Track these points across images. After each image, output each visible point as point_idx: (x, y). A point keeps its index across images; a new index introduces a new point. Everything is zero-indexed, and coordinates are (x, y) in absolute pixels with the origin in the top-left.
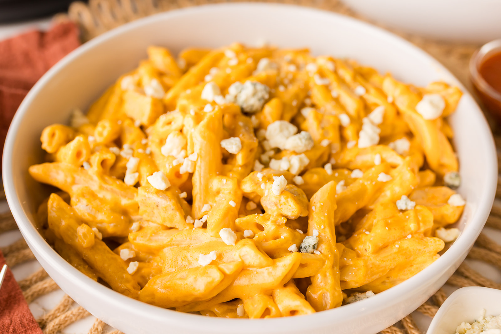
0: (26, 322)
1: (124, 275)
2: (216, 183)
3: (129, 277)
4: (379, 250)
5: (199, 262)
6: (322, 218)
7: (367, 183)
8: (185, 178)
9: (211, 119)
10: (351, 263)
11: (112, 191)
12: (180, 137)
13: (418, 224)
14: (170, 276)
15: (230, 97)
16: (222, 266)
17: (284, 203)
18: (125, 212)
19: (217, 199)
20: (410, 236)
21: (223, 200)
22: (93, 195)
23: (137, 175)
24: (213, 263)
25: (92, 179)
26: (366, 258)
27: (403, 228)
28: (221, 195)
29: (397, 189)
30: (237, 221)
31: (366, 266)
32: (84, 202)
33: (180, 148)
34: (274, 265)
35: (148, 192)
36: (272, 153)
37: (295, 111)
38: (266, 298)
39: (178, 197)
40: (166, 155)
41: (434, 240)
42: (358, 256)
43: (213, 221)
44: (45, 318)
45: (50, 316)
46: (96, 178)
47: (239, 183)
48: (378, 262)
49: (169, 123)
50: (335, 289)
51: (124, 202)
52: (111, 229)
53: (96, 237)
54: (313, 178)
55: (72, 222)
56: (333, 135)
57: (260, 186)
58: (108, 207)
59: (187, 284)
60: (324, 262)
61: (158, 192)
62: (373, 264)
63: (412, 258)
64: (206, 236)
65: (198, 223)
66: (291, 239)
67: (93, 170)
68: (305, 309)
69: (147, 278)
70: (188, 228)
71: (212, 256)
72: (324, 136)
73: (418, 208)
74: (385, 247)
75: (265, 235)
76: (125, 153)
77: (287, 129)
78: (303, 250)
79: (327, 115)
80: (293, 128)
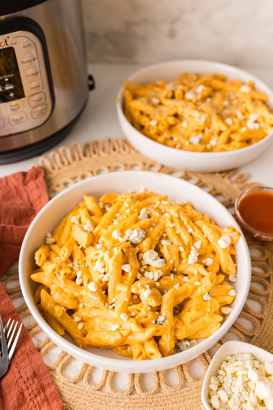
0: (32, 350)
1: (77, 330)
2: (119, 287)
3: (79, 331)
4: (193, 321)
5: (111, 328)
6: (167, 307)
7: (190, 286)
8: (104, 283)
9: (117, 256)
10: (180, 328)
11: (70, 288)
12: (102, 262)
13: (212, 308)
14: (98, 333)
15: (126, 238)
16: (121, 332)
17: (150, 301)
18: (76, 298)
19: (119, 295)
20: (207, 315)
21: (122, 297)
22: (61, 290)
23: (81, 280)
24: (117, 330)
25: (61, 283)
26: (187, 325)
27: (204, 311)
28: (121, 293)
29: (203, 289)
30: (129, 308)
31: (186, 330)
32: (57, 294)
33: (102, 267)
34: (144, 332)
35: (88, 292)
36: (145, 267)
37: (158, 242)
38: (140, 346)
39: (101, 293)
40: (96, 271)
41: (218, 316)
42: (183, 323)
43: (117, 308)
44: (40, 346)
45: (42, 345)
46: (62, 282)
47: (130, 288)
48: (192, 328)
49: (97, 254)
50: (171, 342)
51: (76, 294)
52: (70, 307)
53: (63, 311)
54: (164, 282)
55: (53, 305)
56: (175, 257)
57: (139, 290)
58: (68, 297)
59: (106, 339)
60: (167, 329)
61: (92, 292)
62: (189, 328)
63: (207, 325)
64: (114, 314)
65: (111, 307)
66: (152, 318)
67: (61, 278)
68: (157, 354)
69: (87, 331)
70: (106, 309)
71: (117, 326)
72: (171, 258)
73: (212, 300)
74: (196, 319)
75: (141, 316)
76: (76, 268)
77: (153, 255)
78: (158, 323)
79: (173, 247)
80: (156, 254)
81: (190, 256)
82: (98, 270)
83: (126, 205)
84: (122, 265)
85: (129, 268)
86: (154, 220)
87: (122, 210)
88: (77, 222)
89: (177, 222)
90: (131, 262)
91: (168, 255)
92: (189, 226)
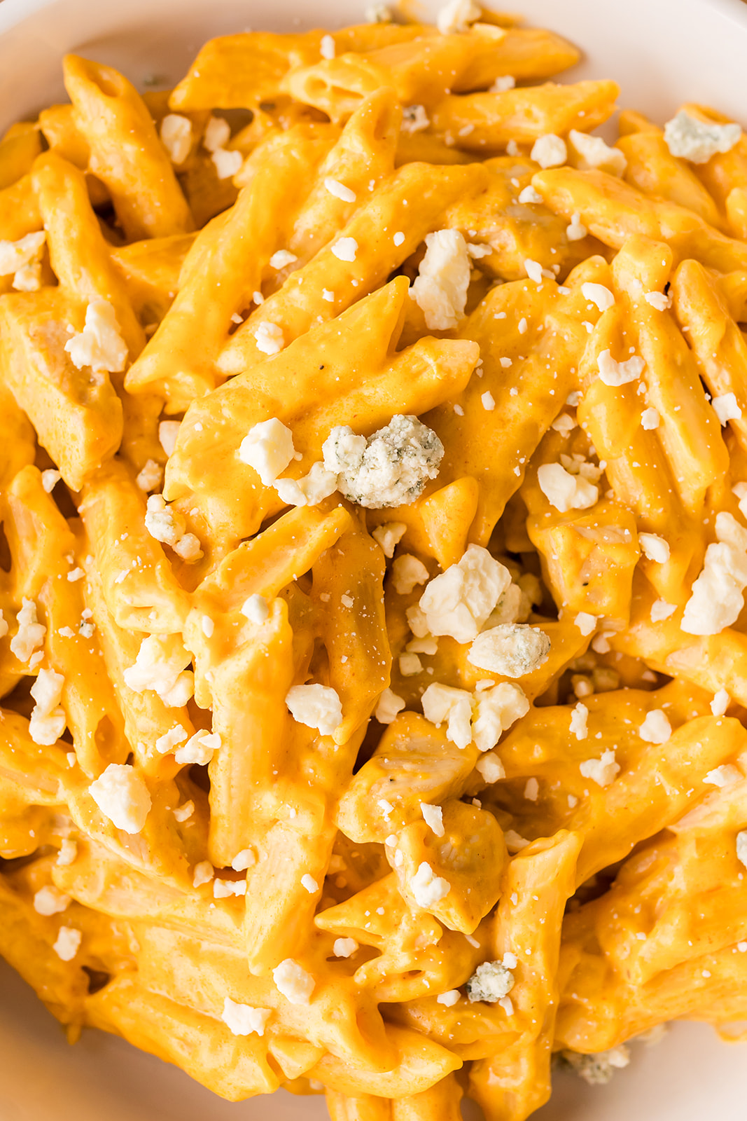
3: (65, 969)
4: (658, 979)
10: (588, 1006)
12: (176, 656)
16: (276, 1052)
18: (38, 812)
20: (743, 947)
23: (60, 721)
26: (626, 996)
30: (320, 919)
33: (174, 677)
36: (431, 650)
37: (519, 484)
39: (171, 818)
40: (139, 690)
47: (331, 810)
50: (535, 1087)
51: (34, 797)
54: (530, 750)
56: (612, 599)
57: (384, 837)
60: (518, 1036)
61: (120, 836)
65: (223, 890)
66: (445, 979)
69: (105, 961)
70: (195, 893)
71: (252, 1021)
72: (586, 602)
75: (384, 974)
76: (23, 646)
77: (482, 587)
78: (474, 998)
79: (606, 544)
80: (498, 577)
81: (697, 586)
82: (150, 688)
83: (333, 189)
84: (288, 691)
85: (329, 713)
86: (511, 321)
87: (307, 221)
88: (27, 281)
89: (650, 342)
90: (344, 659)
91: (572, 585)
92: (726, 376)
